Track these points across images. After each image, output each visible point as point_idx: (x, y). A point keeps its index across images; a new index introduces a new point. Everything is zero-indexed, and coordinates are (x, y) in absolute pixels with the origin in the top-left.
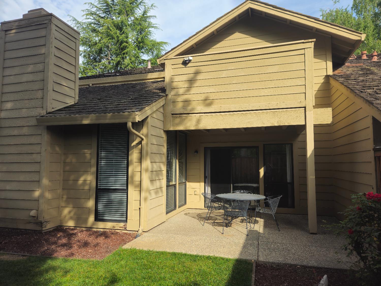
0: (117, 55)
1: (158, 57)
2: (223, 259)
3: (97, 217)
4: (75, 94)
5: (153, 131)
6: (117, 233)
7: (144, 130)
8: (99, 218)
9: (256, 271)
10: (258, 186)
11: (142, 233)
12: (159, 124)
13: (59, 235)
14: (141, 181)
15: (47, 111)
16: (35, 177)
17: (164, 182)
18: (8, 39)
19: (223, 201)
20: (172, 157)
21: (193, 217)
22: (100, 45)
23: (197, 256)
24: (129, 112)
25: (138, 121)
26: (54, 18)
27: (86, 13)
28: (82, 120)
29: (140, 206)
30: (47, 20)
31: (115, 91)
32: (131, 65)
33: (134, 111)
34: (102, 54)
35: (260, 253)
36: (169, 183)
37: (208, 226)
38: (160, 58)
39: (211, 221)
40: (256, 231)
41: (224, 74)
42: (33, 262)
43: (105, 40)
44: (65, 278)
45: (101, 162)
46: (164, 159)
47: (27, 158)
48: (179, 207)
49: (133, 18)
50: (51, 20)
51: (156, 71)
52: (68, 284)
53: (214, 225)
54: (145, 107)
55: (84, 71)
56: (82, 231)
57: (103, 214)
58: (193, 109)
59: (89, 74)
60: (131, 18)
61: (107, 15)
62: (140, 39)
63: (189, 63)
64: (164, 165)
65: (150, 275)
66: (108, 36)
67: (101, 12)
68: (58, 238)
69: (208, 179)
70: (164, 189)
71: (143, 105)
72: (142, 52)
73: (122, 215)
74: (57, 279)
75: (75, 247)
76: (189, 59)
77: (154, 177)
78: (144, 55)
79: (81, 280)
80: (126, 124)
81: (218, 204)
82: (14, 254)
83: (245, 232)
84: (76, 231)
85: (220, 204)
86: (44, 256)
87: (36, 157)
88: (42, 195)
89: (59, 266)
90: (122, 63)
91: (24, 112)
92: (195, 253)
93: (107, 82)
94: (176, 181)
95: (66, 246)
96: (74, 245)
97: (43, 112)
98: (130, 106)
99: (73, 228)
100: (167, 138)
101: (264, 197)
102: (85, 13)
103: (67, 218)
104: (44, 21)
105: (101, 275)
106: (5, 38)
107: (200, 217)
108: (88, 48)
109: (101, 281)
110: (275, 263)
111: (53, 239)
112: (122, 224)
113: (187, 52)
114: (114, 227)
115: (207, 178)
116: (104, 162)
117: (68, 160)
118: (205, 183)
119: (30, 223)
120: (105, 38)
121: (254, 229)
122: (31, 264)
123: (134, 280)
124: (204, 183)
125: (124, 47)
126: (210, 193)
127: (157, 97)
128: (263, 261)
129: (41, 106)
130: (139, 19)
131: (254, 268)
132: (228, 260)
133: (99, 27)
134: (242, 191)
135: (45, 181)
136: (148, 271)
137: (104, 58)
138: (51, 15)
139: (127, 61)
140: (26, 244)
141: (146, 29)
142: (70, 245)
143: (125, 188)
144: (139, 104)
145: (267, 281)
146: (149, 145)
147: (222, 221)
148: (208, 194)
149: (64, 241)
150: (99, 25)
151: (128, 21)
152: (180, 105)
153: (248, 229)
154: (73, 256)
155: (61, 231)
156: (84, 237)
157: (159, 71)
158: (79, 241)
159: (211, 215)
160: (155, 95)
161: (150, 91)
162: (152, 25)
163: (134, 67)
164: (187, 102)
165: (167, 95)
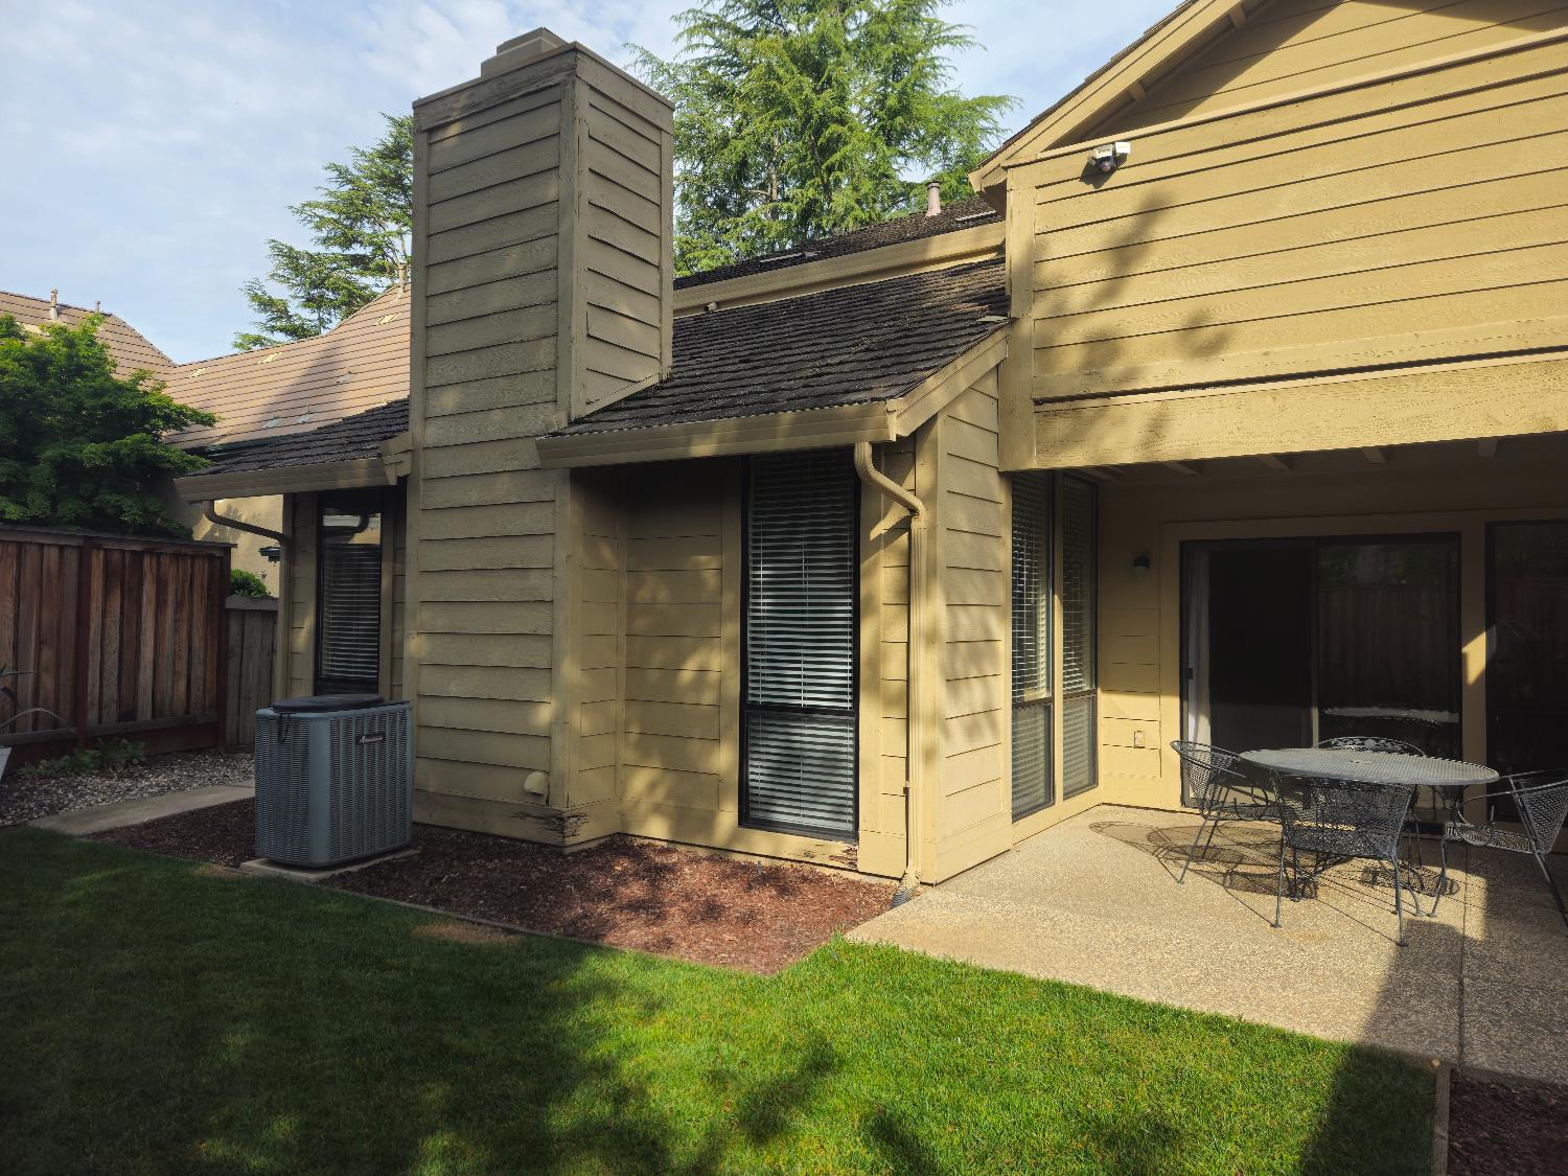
0: (804, 177)
1: (967, 163)
2: (1284, 1037)
3: (748, 813)
4: (660, 345)
5: (955, 478)
6: (822, 878)
7: (922, 474)
8: (753, 814)
9: (1452, 1110)
10: (1455, 718)
11: (920, 889)
12: (982, 447)
13: (619, 868)
14: (908, 681)
15: (569, 416)
16: (537, 654)
17: (1002, 689)
18: (437, 161)
19: (1277, 781)
20: (1036, 583)
21: (1131, 843)
22: (740, 145)
23: (1158, 1010)
24: (860, 402)
25: (898, 437)
26: (585, 58)
27: (687, 27)
28: (688, 444)
29: (907, 778)
30: (561, 70)
31: (801, 323)
32: (858, 212)
33: (883, 395)
34: (747, 179)
35: (1471, 1032)
36: (1021, 693)
37: (1202, 889)
38: (984, 165)
39: (1215, 865)
40: (1448, 930)
41: (1285, 202)
42: (539, 957)
43: (758, 125)
44: (648, 1029)
45: (758, 601)
46: (1003, 593)
47: (507, 587)
48: (1067, 795)
49: (864, 17)
50: (574, 68)
51: (966, 225)
52: (660, 1051)
53: (1231, 886)
54: (924, 379)
55: (683, 254)
56: (697, 860)
57: (769, 801)
58: (1131, 375)
59: (704, 265)
60: (855, 18)
61: (767, 22)
62: (892, 102)
63: (1113, 170)
64: (1002, 617)
65: (959, 1061)
66: (770, 103)
67: (742, 12)
68: (618, 877)
69: (1201, 682)
70: (1004, 716)
71: (914, 370)
72: (902, 154)
73: (838, 811)
74: (621, 1027)
75: (675, 917)
76: (1114, 152)
77: (959, 666)
78: (911, 165)
79: (703, 1044)
80: (849, 450)
81: (1247, 794)
82: (480, 924)
83: (1392, 927)
84: (674, 858)
85: (1262, 795)
86: (573, 939)
87: (539, 584)
88: (561, 720)
89: (625, 982)
90: (822, 208)
91: (496, 423)
92: (1150, 997)
93: (770, 288)
94: (1051, 686)
95: (644, 908)
96: (673, 910)
97: (559, 420)
98: (863, 379)
99: (665, 844)
100: (1014, 502)
101: (1493, 775)
102: (684, 26)
103: (644, 806)
104: (549, 76)
105: (774, 1034)
106: (429, 159)
107: (1162, 845)
108: (696, 163)
109: (776, 1057)
110: (1554, 1086)
111: (602, 881)
112: (839, 847)
113: (1103, 122)
114: (807, 854)
115: (1192, 678)
116: (768, 604)
117: (644, 595)
118: (1183, 697)
119: (524, 815)
120: (758, 115)
121: (1433, 920)
122: (533, 963)
123: (899, 1074)
124: (1176, 701)
125: (828, 140)
126: (1209, 743)
127: (973, 330)
128: (1490, 1068)
129: (550, 397)
130: (890, 17)
131: (1443, 1098)
132: (1308, 1046)
133: (737, 74)
134: (1370, 743)
135: (570, 671)
136: (950, 1045)
137: (755, 196)
138: (575, 49)
139: (841, 199)
140: (515, 890)
141: (917, 53)
142: (659, 908)
143: (849, 705)
144: (899, 367)
145: (1513, 1164)
146: (941, 532)
147: (1269, 871)
148: (1198, 747)
149: (636, 890)
150: (735, 65)
151: (847, 31)
152: (1072, 359)
153: (1405, 915)
154: (669, 948)
155: (625, 854)
156: (705, 881)
157: (977, 222)
158: (687, 898)
159: (1216, 841)
160: (962, 324)
161: (940, 312)
162: (942, 34)
163: (870, 217)
164: (1104, 345)
165: (1013, 321)
